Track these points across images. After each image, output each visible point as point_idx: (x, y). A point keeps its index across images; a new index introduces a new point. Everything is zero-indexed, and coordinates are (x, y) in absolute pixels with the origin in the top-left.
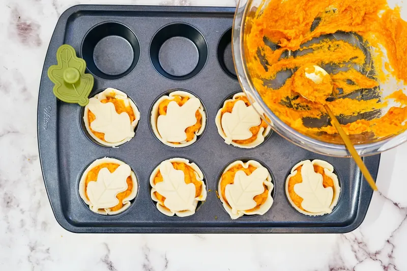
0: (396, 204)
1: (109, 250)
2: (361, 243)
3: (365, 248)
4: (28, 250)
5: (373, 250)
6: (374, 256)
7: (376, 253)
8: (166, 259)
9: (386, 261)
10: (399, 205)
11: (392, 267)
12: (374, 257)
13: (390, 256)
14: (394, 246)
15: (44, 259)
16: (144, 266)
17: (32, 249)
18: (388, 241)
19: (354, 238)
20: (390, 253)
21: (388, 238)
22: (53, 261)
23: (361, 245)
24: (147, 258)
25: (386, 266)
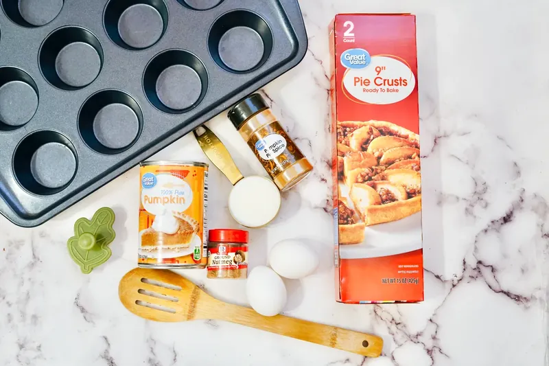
0: (438, 277)
1: (109, 344)
2: (399, 323)
3: (404, 329)
4: (16, 349)
5: (413, 332)
6: (416, 338)
7: (417, 335)
8: (174, 351)
9: (430, 344)
10: (441, 278)
11: (437, 350)
12: (415, 340)
13: (434, 338)
14: (438, 326)
15: (35, 358)
16: (150, 360)
17: (21, 347)
18: (431, 320)
19: (391, 319)
20: (434, 333)
21: (430, 316)
22: (45, 359)
23: (399, 326)
24: (152, 351)
25: (430, 349)
